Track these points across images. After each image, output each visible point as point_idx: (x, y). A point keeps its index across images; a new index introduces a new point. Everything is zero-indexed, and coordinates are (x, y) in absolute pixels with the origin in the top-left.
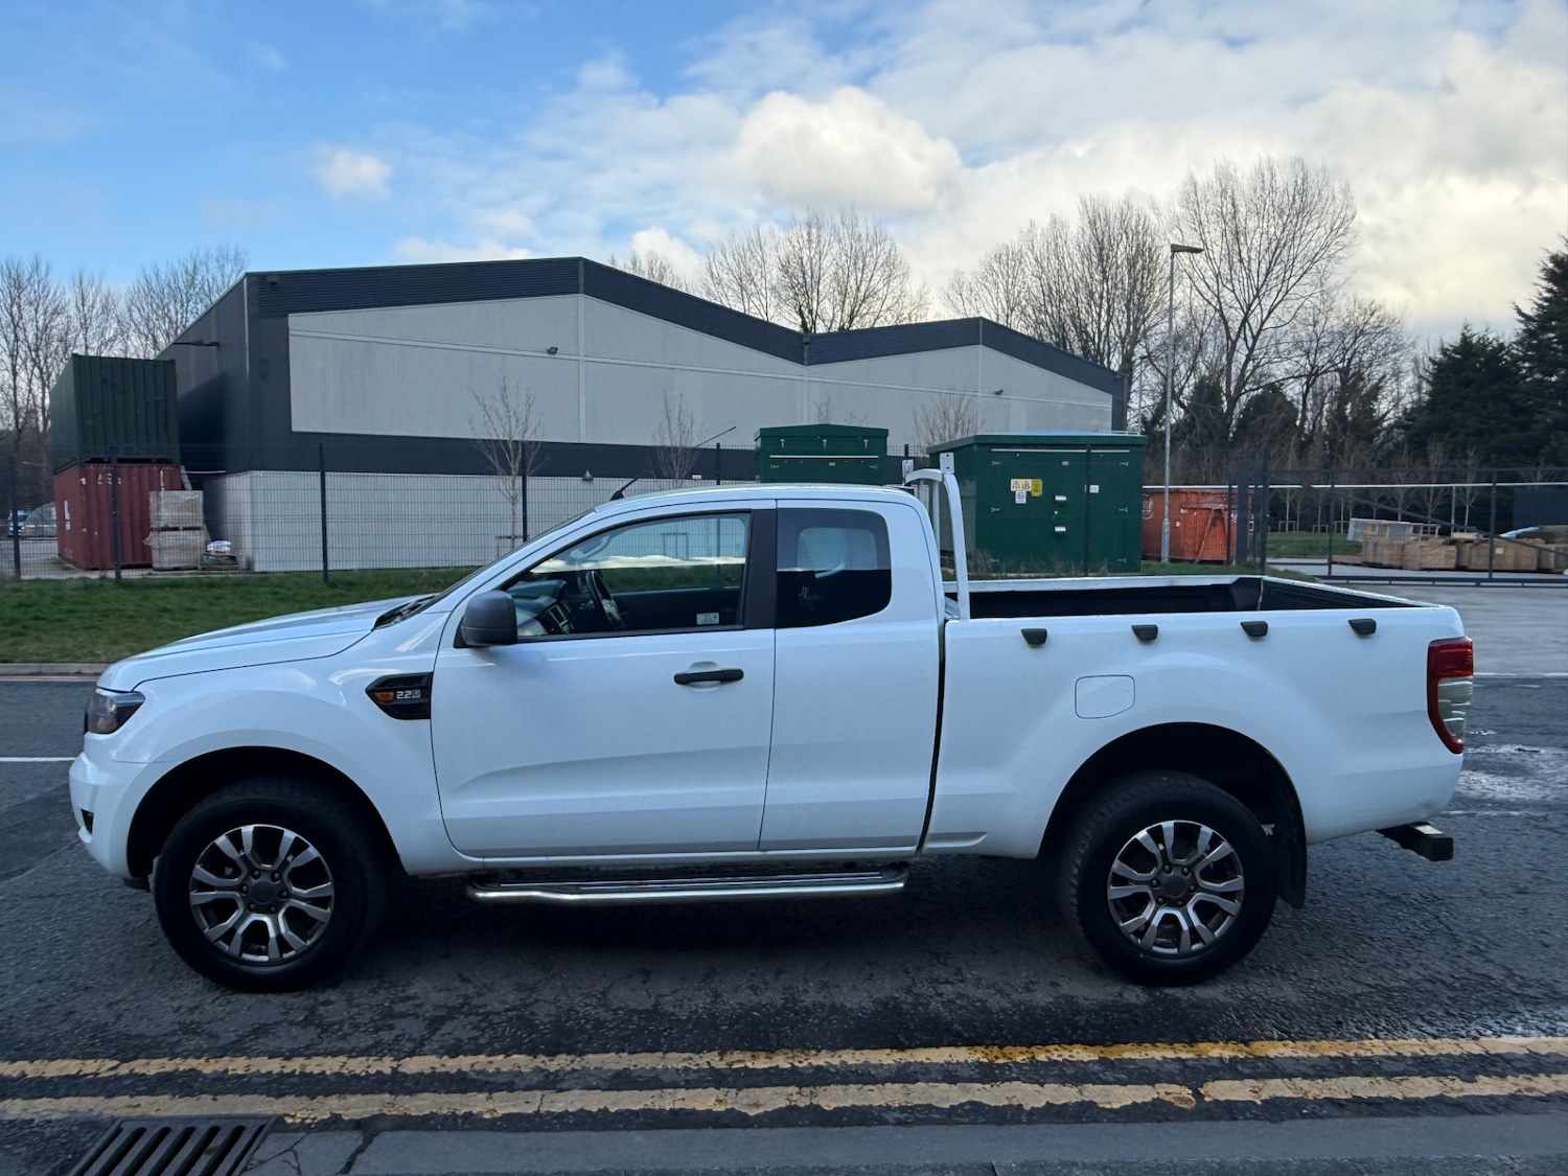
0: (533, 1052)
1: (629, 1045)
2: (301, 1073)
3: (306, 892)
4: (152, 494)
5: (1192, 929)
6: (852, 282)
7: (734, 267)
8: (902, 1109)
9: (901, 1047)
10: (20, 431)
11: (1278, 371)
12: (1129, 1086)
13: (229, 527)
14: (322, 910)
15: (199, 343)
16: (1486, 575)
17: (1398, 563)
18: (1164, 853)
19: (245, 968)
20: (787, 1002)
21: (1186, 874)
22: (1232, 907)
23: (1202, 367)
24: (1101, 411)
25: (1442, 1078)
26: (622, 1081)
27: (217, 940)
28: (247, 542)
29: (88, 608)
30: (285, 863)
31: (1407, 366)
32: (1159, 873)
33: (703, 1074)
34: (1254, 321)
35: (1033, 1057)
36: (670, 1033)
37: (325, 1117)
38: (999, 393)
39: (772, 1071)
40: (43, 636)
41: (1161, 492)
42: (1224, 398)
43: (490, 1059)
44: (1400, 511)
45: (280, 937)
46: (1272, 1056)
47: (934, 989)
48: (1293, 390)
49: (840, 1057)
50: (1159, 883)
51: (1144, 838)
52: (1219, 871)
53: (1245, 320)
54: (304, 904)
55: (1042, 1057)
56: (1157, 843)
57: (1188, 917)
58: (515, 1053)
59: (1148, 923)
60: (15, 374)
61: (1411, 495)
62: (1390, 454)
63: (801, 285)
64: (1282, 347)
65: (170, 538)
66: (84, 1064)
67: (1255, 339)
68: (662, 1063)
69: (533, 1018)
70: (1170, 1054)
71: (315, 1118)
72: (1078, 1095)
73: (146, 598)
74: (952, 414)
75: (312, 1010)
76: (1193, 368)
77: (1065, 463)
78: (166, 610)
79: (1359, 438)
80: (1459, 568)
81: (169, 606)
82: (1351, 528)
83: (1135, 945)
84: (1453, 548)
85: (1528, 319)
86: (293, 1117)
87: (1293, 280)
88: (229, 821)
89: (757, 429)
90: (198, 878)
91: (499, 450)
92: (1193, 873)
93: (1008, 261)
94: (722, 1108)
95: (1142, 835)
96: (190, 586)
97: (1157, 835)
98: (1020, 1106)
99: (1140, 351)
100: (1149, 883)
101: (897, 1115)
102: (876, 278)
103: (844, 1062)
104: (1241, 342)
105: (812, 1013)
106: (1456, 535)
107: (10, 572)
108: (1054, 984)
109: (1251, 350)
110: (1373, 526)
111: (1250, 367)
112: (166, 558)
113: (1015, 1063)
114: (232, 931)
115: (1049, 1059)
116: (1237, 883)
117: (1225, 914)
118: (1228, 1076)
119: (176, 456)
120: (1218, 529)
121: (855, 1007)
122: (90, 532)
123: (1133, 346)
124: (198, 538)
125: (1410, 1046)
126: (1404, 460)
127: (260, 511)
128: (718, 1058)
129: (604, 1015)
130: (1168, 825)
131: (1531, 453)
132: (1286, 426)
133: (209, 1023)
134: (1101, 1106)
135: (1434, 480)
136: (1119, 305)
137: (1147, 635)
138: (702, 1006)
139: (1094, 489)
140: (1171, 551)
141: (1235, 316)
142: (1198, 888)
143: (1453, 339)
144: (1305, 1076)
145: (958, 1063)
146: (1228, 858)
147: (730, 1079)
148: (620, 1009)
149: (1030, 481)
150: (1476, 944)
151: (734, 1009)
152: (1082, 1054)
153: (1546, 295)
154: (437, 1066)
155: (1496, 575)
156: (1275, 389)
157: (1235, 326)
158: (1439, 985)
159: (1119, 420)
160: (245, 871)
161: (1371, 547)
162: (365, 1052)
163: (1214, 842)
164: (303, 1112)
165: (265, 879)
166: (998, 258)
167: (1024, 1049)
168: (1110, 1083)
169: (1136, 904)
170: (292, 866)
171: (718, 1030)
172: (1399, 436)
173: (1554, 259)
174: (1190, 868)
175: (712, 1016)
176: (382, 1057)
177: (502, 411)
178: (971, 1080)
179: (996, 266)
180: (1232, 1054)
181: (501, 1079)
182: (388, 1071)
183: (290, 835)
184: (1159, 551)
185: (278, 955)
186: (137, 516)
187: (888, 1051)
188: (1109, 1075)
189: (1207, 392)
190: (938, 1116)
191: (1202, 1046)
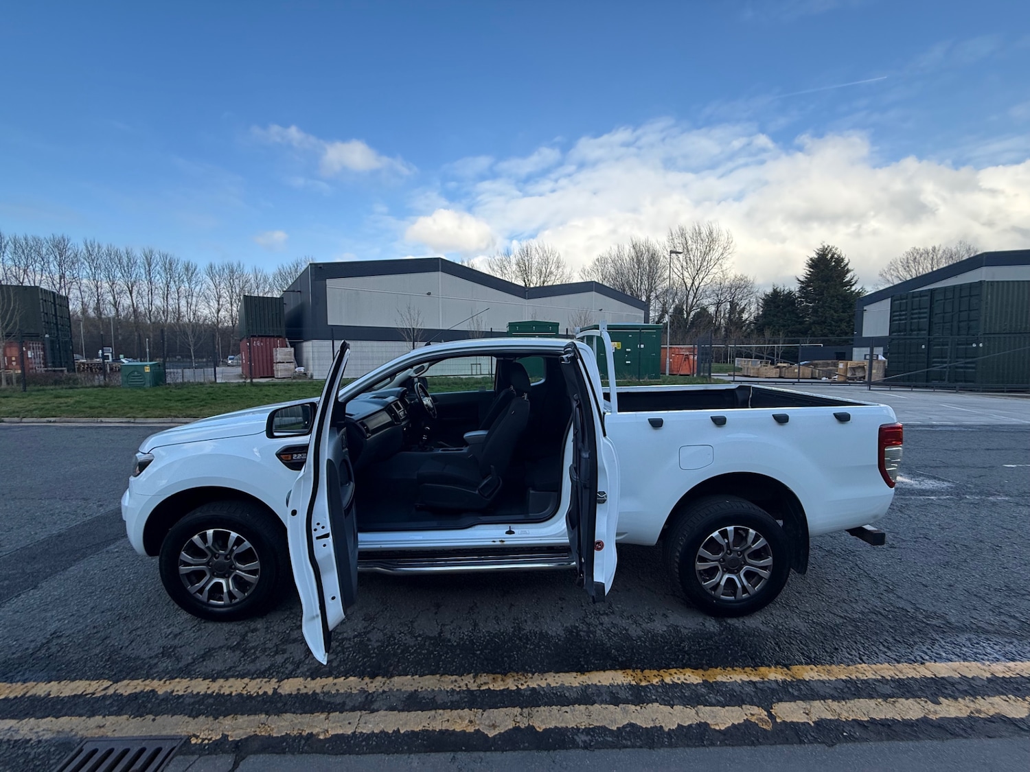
0: (361, 675)
1: (421, 668)
2: (217, 694)
3: (243, 566)
4: (274, 349)
5: (743, 587)
6: (544, 268)
7: (499, 264)
8: (588, 731)
9: (582, 670)
10: (234, 326)
11: (705, 302)
12: (727, 708)
13: (304, 362)
14: (254, 577)
15: (294, 291)
16: (797, 380)
17: (756, 375)
18: (728, 544)
19: (210, 609)
20: (515, 631)
21: (740, 556)
22: (765, 574)
23: (676, 300)
24: (640, 317)
25: (918, 700)
26: (414, 702)
27: (195, 593)
28: (311, 368)
29: (236, 394)
30: (232, 551)
31: (753, 300)
32: (725, 555)
33: (462, 695)
34: (696, 283)
35: (663, 680)
36: (446, 657)
37: (218, 738)
38: (601, 310)
39: (505, 693)
40: (213, 406)
41: (666, 348)
42: (685, 312)
43: (335, 681)
44: (765, 356)
45: (229, 592)
46: (807, 680)
47: (598, 619)
48: (712, 309)
49: (546, 679)
50: (724, 560)
51: (717, 536)
52: (757, 555)
53: (693, 283)
54: (243, 574)
55: (668, 680)
56: (724, 538)
57: (740, 580)
58: (351, 676)
59: (718, 584)
60: (232, 305)
61: (758, 349)
62: (749, 334)
63: (525, 270)
64: (707, 293)
65: (280, 366)
66: (90, 684)
67: (697, 290)
68: (438, 686)
69: (369, 643)
70: (745, 678)
71: (211, 739)
72: (696, 717)
73: (261, 390)
74: (583, 318)
75: (244, 637)
76: (674, 301)
77: (630, 336)
78: (267, 395)
79: (737, 328)
80: (780, 377)
81: (269, 394)
82: (736, 362)
83: (711, 596)
84: (778, 370)
85: (802, 282)
86: (197, 737)
87: (710, 268)
88: (201, 527)
89: (507, 323)
90: (183, 559)
91: (407, 332)
92: (744, 556)
93: (601, 261)
94: (471, 729)
95: (715, 534)
96: (280, 385)
97: (724, 534)
98: (661, 727)
99: (653, 294)
100: (718, 561)
101: (584, 738)
102: (553, 268)
103: (549, 685)
104: (691, 291)
105: (530, 640)
106: (779, 364)
107: (213, 380)
108: (665, 616)
109: (695, 294)
110: (745, 361)
111: (695, 300)
112: (279, 374)
113: (652, 685)
114: (203, 588)
115: (673, 682)
116: (768, 561)
117: (761, 578)
118: (786, 698)
119: (284, 334)
120: (687, 362)
121: (554, 634)
122: (251, 364)
123: (651, 293)
124: (292, 366)
125: (887, 670)
126: (755, 336)
127: (316, 355)
128: (472, 681)
129: (411, 642)
130: (730, 528)
131: (804, 333)
132: (709, 323)
133: (181, 647)
134: (713, 727)
135: (767, 342)
136: (645, 278)
137: (720, 422)
138: (466, 633)
139: (642, 346)
140: (670, 370)
141: (689, 282)
142: (746, 563)
143: (769, 291)
144: (834, 698)
145: (618, 685)
146: (764, 547)
147: (479, 700)
148: (420, 636)
149: (616, 343)
150: (886, 584)
151: (485, 636)
152: (692, 677)
153: (809, 273)
154: (302, 687)
155: (801, 380)
156: (704, 310)
157: (689, 285)
158: (880, 616)
159: (647, 319)
160: (210, 555)
161: (746, 369)
162: (262, 674)
163: (756, 539)
164: (206, 732)
165: (221, 559)
166: (598, 260)
167: (655, 672)
168: (714, 705)
169: (712, 572)
170: (235, 552)
171: (474, 654)
172: (752, 326)
173: (811, 259)
174: (742, 553)
175: (471, 642)
176: (271, 678)
177: (408, 317)
178: (627, 702)
179: (597, 263)
180: (783, 678)
181: (338, 700)
182: (270, 692)
183: (234, 535)
184: (665, 371)
185: (229, 602)
186: (269, 358)
187: (574, 674)
188: (712, 697)
189: (679, 310)
190: (611, 739)
191: (763, 669)
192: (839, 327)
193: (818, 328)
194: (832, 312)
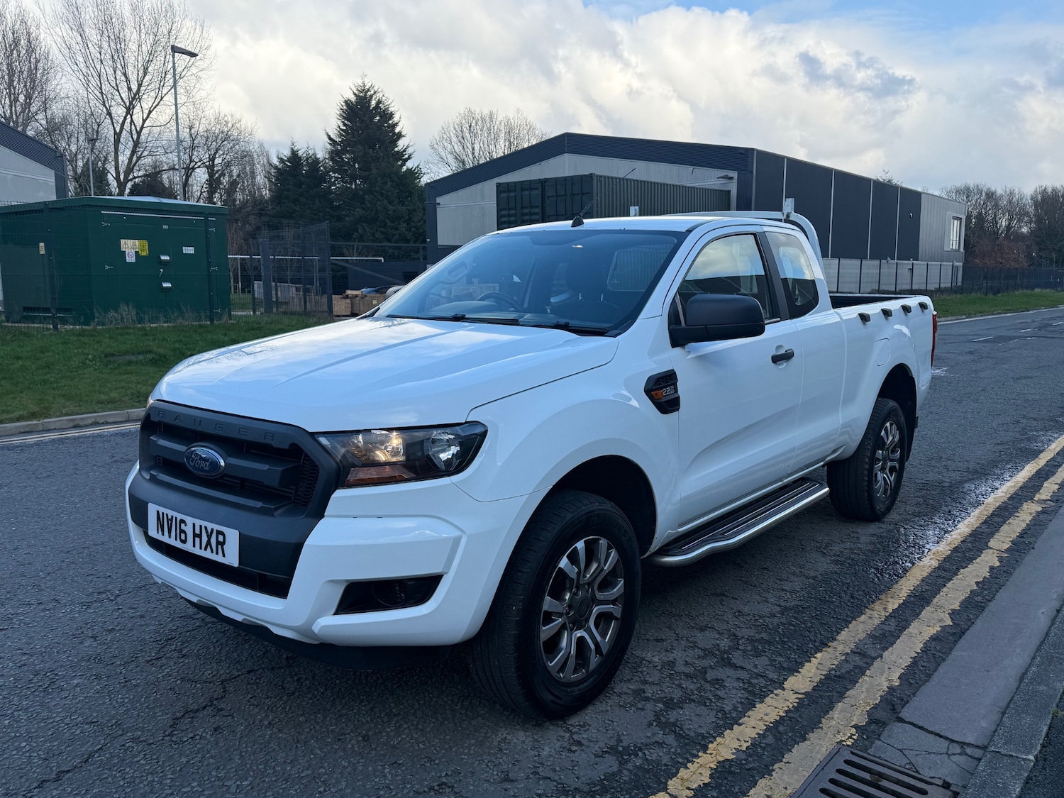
0: (817, 650)
5: (890, 483)
14: (619, 608)
20: (813, 579)
22: (898, 466)
24: (46, 184)
27: (558, 671)
37: (853, 730)
39: (903, 606)
45: (597, 646)
54: (611, 606)
58: (813, 655)
71: (853, 734)
77: (165, 227)
83: (878, 498)
85: (334, 143)
86: (843, 741)
90: (548, 610)
94: (938, 628)
97: (886, 431)
103: (909, 590)
114: (568, 656)
116: (899, 453)
117: (895, 471)
128: (876, 611)
129: (777, 620)
139: (190, 250)
147: (903, 617)
149: (137, 242)
151: (810, 592)
153: (343, 127)
154: (809, 679)
164: (838, 735)
165: (583, 592)
173: (346, 103)
176: (773, 693)
183: (603, 542)
192: (397, 229)
193: (367, 229)
194: (386, 202)
